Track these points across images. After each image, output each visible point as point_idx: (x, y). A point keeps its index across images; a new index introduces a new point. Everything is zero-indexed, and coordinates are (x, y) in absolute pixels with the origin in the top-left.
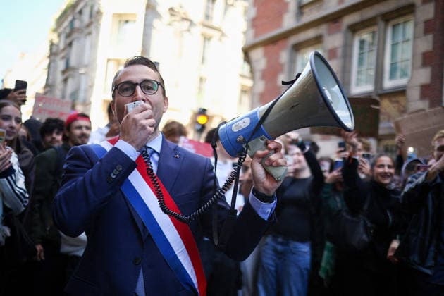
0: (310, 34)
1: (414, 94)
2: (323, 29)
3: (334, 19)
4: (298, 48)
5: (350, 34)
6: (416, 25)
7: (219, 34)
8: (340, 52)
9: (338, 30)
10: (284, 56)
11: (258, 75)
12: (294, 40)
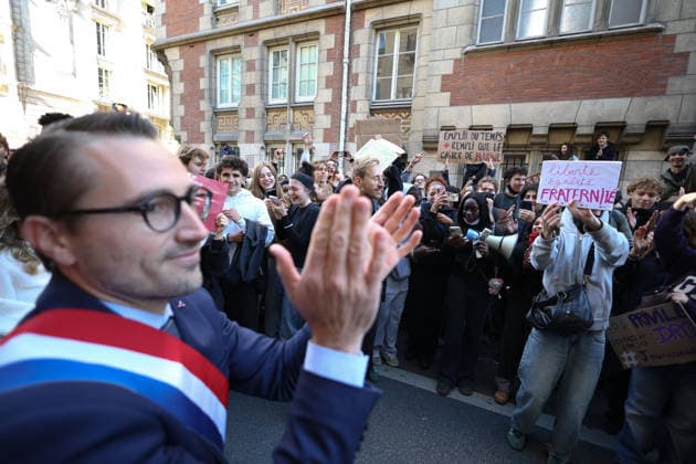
0: (228, 42)
1: (320, 109)
2: (240, 40)
3: (251, 31)
4: (216, 54)
5: (265, 50)
6: (320, 51)
7: (117, 23)
8: (257, 65)
9: (255, 44)
10: (203, 61)
11: (177, 76)
12: (211, 46)
